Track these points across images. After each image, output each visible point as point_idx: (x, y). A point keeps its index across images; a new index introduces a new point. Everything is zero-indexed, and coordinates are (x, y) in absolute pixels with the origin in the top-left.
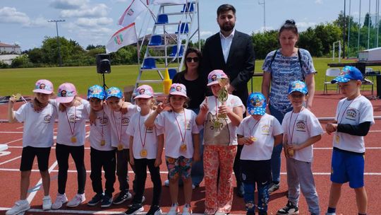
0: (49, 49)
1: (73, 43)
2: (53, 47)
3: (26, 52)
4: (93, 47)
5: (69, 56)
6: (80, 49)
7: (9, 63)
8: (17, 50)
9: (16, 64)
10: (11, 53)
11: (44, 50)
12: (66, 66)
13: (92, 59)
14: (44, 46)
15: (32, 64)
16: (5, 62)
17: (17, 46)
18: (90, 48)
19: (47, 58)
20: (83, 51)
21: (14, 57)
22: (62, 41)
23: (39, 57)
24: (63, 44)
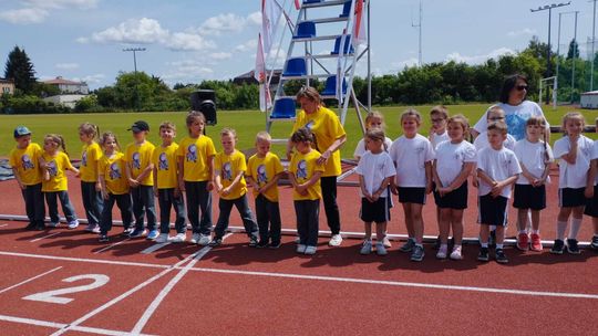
0: (125, 88)
1: (157, 80)
2: (130, 85)
3: (96, 92)
4: (182, 86)
5: (151, 98)
6: (164, 88)
7: (72, 106)
8: (83, 89)
9: (81, 108)
10: (75, 93)
11: (118, 89)
12: (147, 111)
13: (181, 102)
14: (119, 84)
15: (101, 108)
16: (66, 105)
17: (84, 84)
18: (178, 87)
19: (121, 99)
20: (170, 92)
21: (78, 98)
22: (141, 77)
23: (111, 98)
24: (142, 81)
